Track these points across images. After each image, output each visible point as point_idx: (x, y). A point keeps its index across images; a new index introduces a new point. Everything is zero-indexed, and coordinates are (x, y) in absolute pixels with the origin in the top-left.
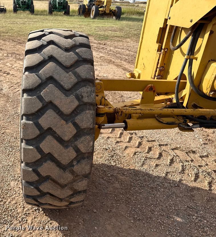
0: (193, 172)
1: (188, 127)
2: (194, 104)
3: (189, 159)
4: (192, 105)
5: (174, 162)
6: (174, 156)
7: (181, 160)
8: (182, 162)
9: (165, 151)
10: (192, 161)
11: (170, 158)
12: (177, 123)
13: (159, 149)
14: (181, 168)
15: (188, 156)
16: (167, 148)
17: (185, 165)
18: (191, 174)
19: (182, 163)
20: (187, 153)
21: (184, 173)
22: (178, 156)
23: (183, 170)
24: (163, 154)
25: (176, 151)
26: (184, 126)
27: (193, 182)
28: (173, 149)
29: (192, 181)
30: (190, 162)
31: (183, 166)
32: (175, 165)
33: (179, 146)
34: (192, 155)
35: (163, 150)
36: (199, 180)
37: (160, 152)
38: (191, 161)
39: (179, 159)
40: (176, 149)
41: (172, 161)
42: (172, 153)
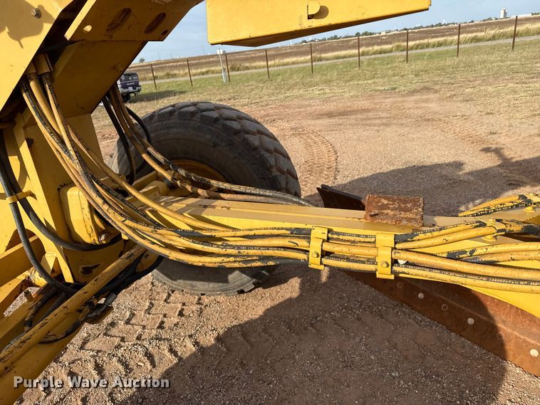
0: (140, 356)
1: (101, 310)
2: (83, 268)
3: (117, 341)
4: (82, 272)
5: (102, 366)
6: (93, 356)
7: (109, 354)
8: (113, 356)
9: (73, 362)
10: (123, 339)
11: (90, 366)
12: (83, 319)
13: (60, 368)
14: (121, 367)
15: (112, 339)
16: (72, 353)
17: (122, 356)
18: (140, 361)
19: (115, 358)
20: (105, 334)
21: (131, 370)
22: (98, 351)
23: (126, 366)
24: (75, 369)
25: (88, 346)
26: (94, 314)
27: (154, 370)
28: (82, 348)
29: (151, 371)
30: (122, 344)
31: (120, 361)
32: (108, 370)
33: (86, 335)
34: (114, 331)
35: (69, 364)
36: (156, 359)
37: (67, 371)
38: (121, 341)
39: (106, 355)
40: (86, 343)
41: (99, 368)
42: (87, 355)
